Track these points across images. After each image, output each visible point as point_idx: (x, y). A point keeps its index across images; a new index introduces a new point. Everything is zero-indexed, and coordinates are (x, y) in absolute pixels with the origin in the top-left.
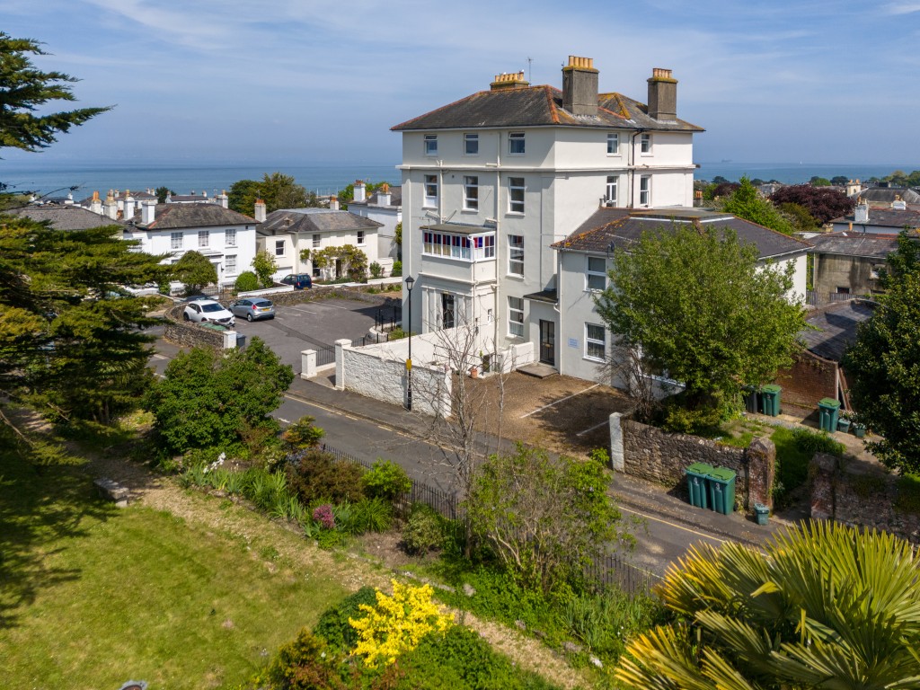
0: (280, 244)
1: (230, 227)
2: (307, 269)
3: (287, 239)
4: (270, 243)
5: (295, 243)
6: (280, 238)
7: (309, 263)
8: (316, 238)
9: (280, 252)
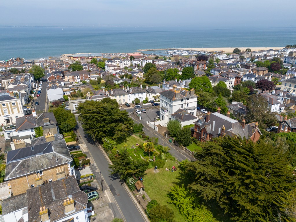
0: (149, 95)
1: (142, 93)
2: (153, 99)
3: (151, 94)
4: (148, 94)
5: (152, 95)
6: (150, 94)
7: (154, 98)
8: (155, 94)
9: (149, 96)
